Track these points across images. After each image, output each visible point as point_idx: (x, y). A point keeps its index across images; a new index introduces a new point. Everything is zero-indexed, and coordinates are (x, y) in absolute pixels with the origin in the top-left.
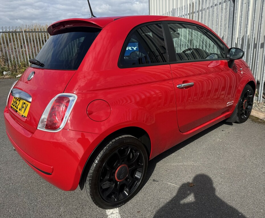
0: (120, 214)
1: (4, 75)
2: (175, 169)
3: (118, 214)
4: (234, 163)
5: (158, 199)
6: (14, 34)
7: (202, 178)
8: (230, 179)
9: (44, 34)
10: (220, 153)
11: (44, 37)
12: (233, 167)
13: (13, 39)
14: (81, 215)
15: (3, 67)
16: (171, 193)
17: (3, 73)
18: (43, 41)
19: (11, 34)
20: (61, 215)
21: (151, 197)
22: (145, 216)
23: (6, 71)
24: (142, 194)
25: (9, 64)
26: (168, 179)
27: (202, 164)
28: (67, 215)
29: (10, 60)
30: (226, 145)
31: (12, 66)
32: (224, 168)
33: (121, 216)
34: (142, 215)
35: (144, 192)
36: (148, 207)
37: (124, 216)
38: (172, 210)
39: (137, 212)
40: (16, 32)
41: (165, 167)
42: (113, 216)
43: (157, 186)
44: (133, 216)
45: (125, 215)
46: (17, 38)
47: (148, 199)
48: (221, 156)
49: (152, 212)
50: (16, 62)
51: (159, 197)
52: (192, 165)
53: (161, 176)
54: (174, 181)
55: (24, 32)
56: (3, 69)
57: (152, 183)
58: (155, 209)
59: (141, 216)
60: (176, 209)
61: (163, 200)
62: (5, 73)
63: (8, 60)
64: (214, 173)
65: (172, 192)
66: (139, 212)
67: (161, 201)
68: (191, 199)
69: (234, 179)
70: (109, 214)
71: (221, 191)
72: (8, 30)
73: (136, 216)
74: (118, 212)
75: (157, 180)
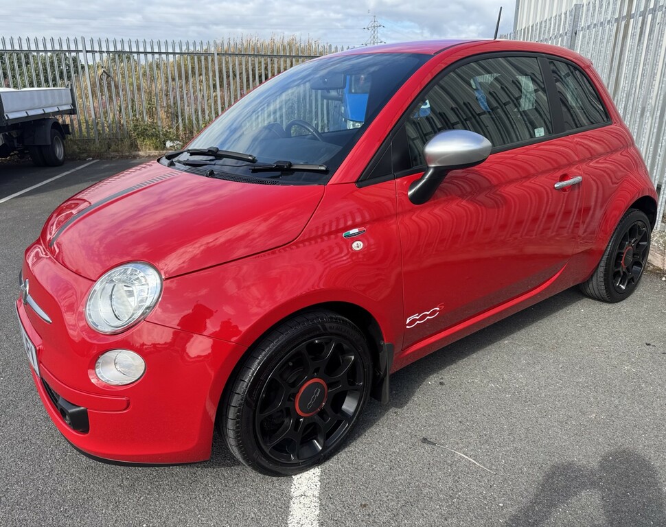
0: (321, 500)
1: (167, 149)
2: (485, 423)
3: (316, 499)
4: (652, 435)
5: (418, 486)
6: (203, 58)
7: (548, 457)
8: (628, 476)
9: (265, 60)
10: (619, 401)
11: (263, 66)
12: (645, 446)
13: (200, 69)
14: (236, 483)
15: (167, 132)
16: (456, 478)
17: (165, 144)
18: (260, 76)
19: (196, 58)
20: (195, 473)
21: (403, 478)
22: (376, 520)
23: (171, 140)
24: (384, 466)
25: (179, 125)
26: (458, 444)
27: (560, 422)
28: (207, 475)
29: (182, 116)
30: (643, 385)
31: (185, 130)
32: (619, 444)
33: (321, 505)
34: (369, 515)
35: (391, 461)
36: (388, 500)
37: (327, 508)
38: (446, 519)
39: (361, 505)
40: (207, 54)
41: (461, 413)
42: (303, 501)
43: (426, 454)
44: (348, 511)
45: (330, 505)
46: (207, 68)
47: (394, 481)
48: (621, 413)
49: (396, 514)
50: (194, 122)
51: (424, 482)
52: (532, 421)
53: (444, 433)
54: (472, 450)
55: (216, 55)
56: (165, 135)
57: (417, 444)
58: (404, 508)
59: (367, 517)
60: (455, 520)
61: (429, 492)
62: (169, 144)
63: (177, 117)
64: (587, 453)
65: (459, 478)
66: (365, 506)
67: (424, 492)
68: (501, 505)
69: (637, 480)
70: (295, 494)
71: (589, 503)
72: (191, 49)
73: (354, 513)
74: (318, 495)
75: (432, 440)
